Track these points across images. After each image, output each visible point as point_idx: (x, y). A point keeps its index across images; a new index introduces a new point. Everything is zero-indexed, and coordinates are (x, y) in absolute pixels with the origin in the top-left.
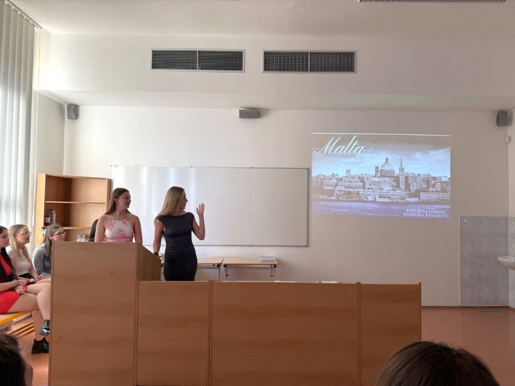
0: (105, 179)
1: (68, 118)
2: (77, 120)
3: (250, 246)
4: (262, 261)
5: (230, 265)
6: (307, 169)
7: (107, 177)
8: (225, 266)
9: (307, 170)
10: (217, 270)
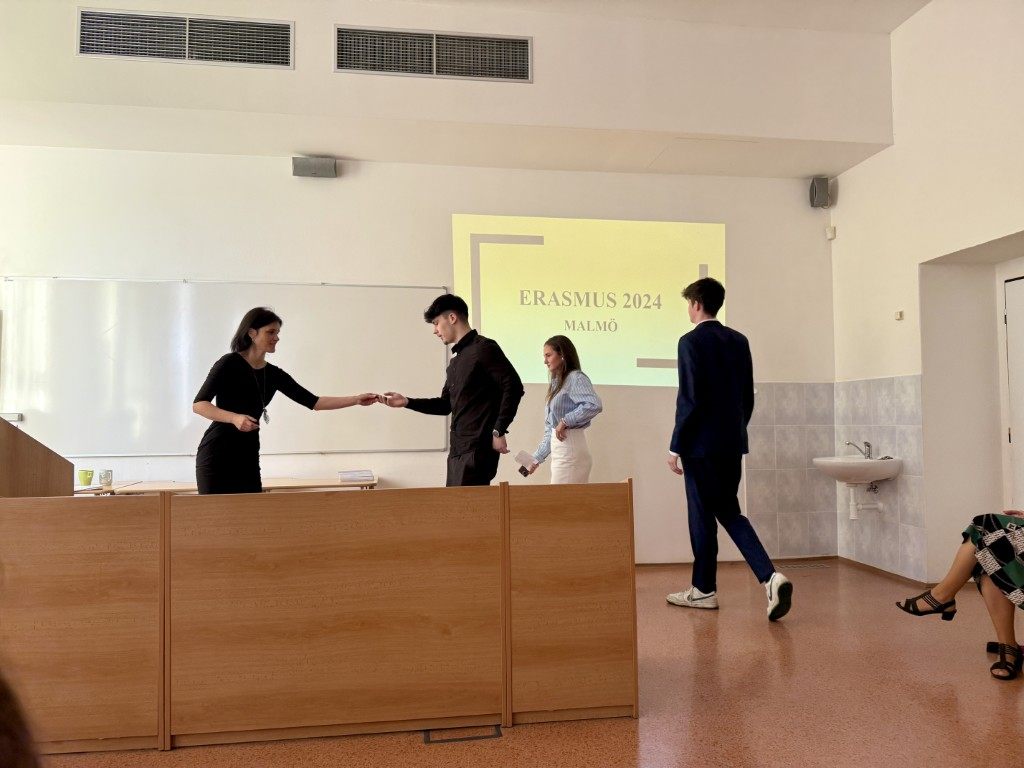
4: (343, 480)
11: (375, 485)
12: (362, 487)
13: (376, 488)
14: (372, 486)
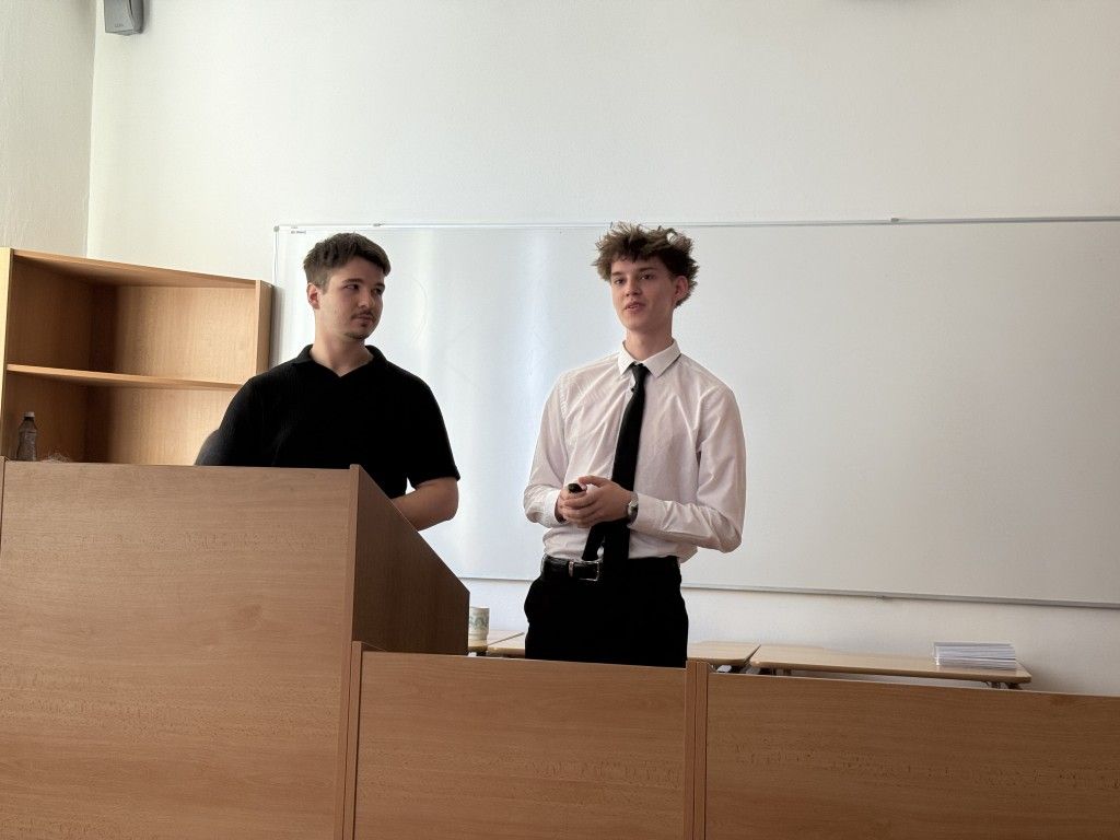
0: (252, 283)
1: (107, 31)
2: (142, 36)
3: (885, 598)
7: (257, 277)
11: (1026, 681)
12: (995, 682)
13: (1025, 689)
14: (1014, 684)
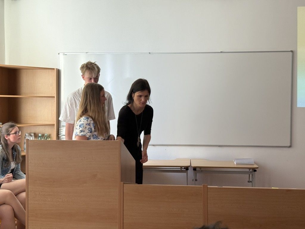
3: (219, 146)
4: (237, 164)
5: (200, 168)
6: (292, 51)
7: (55, 67)
8: (195, 169)
9: (291, 53)
10: (185, 174)
11: (257, 168)
